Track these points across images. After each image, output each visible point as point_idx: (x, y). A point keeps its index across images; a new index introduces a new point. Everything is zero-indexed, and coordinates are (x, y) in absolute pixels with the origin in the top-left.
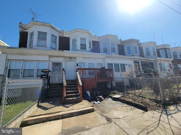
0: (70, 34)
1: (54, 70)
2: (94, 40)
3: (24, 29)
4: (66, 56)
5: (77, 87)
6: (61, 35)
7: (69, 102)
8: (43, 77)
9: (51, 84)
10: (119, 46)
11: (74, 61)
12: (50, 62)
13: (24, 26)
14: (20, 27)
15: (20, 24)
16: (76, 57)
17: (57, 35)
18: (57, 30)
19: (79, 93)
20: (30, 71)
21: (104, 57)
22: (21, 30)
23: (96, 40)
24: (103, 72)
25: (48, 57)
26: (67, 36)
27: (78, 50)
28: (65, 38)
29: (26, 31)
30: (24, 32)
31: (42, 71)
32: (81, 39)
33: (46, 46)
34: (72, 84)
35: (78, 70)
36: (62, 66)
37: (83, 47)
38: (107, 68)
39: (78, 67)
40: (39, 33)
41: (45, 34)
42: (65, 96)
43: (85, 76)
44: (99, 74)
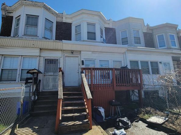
0: (71, 18)
1: (46, 70)
2: (107, 26)
3: (8, 13)
4: (66, 49)
5: (82, 99)
6: (59, 20)
7: (68, 130)
8: (29, 81)
9: (42, 92)
10: (145, 34)
11: (78, 56)
12: (42, 59)
13: (7, 8)
14: (3, 9)
15: (2, 5)
16: (81, 51)
17: (54, 20)
18: (53, 13)
19: (86, 111)
20: (10, 72)
21: (123, 50)
22: (4, 14)
23: (110, 26)
24: (125, 75)
25: (38, 51)
26: (68, 21)
27: (84, 41)
28: (65, 23)
29: (11, 15)
30: (8, 16)
31: (28, 73)
32: (89, 24)
33: (36, 36)
34: (74, 95)
35: (84, 71)
36: (59, 64)
37: (92, 36)
38: (129, 67)
39: (84, 66)
40: (29, 17)
41: (37, 17)
42: (60, 118)
43: (95, 80)
44: (118, 78)
